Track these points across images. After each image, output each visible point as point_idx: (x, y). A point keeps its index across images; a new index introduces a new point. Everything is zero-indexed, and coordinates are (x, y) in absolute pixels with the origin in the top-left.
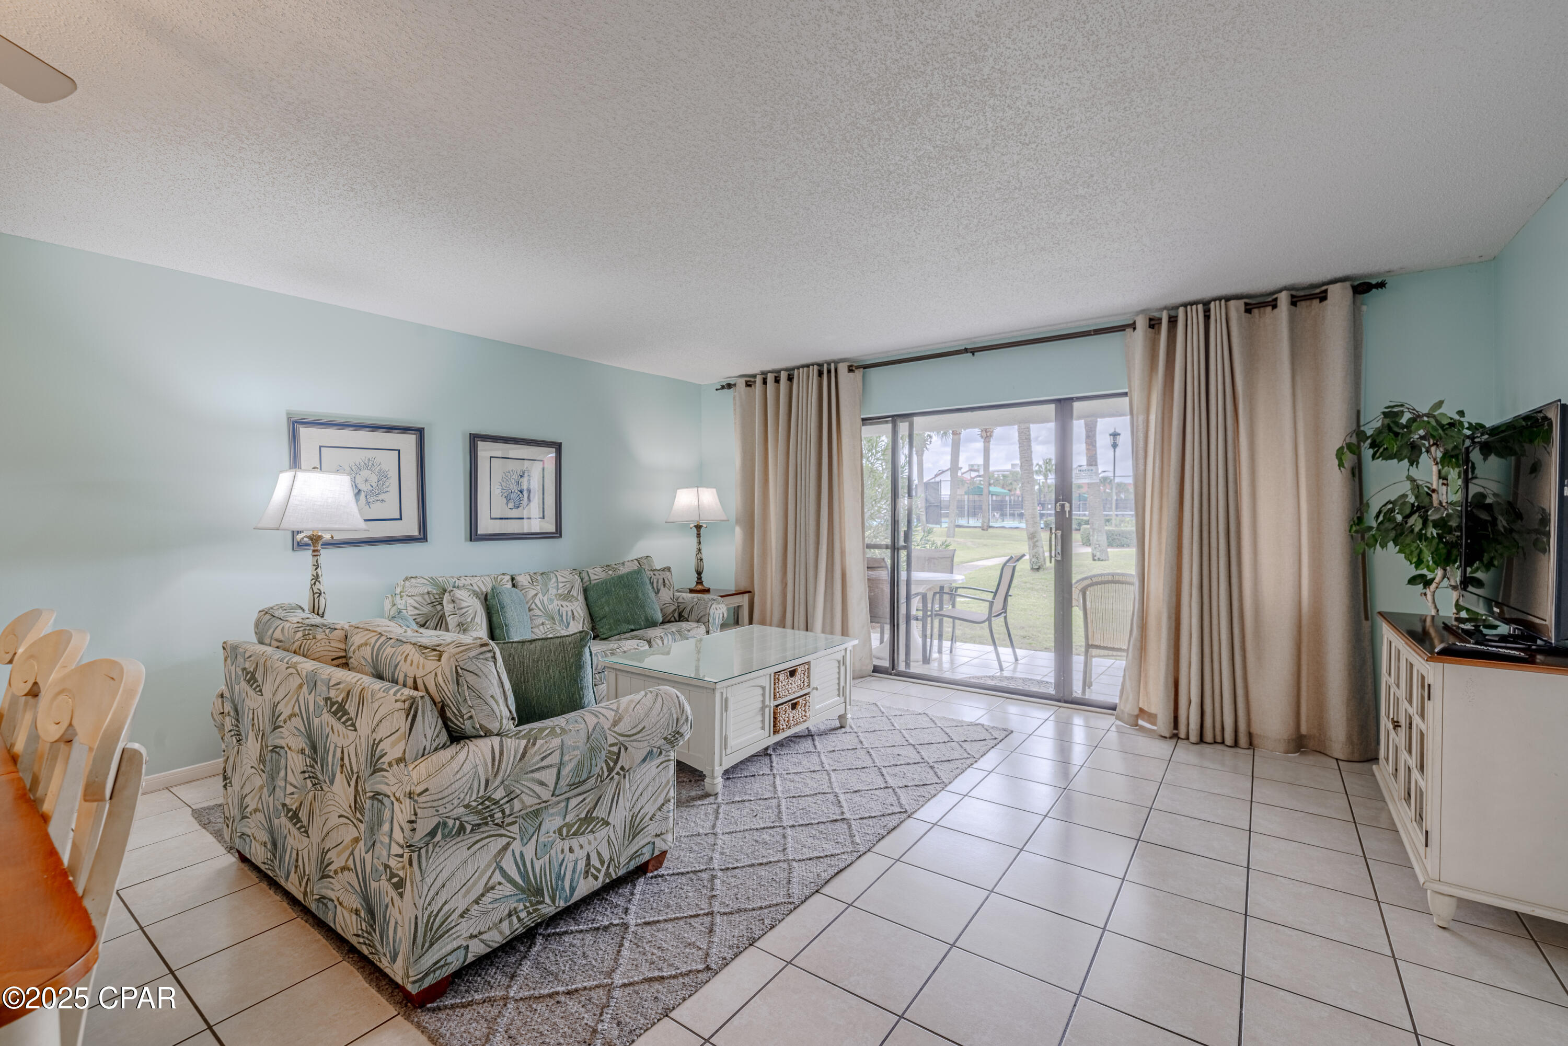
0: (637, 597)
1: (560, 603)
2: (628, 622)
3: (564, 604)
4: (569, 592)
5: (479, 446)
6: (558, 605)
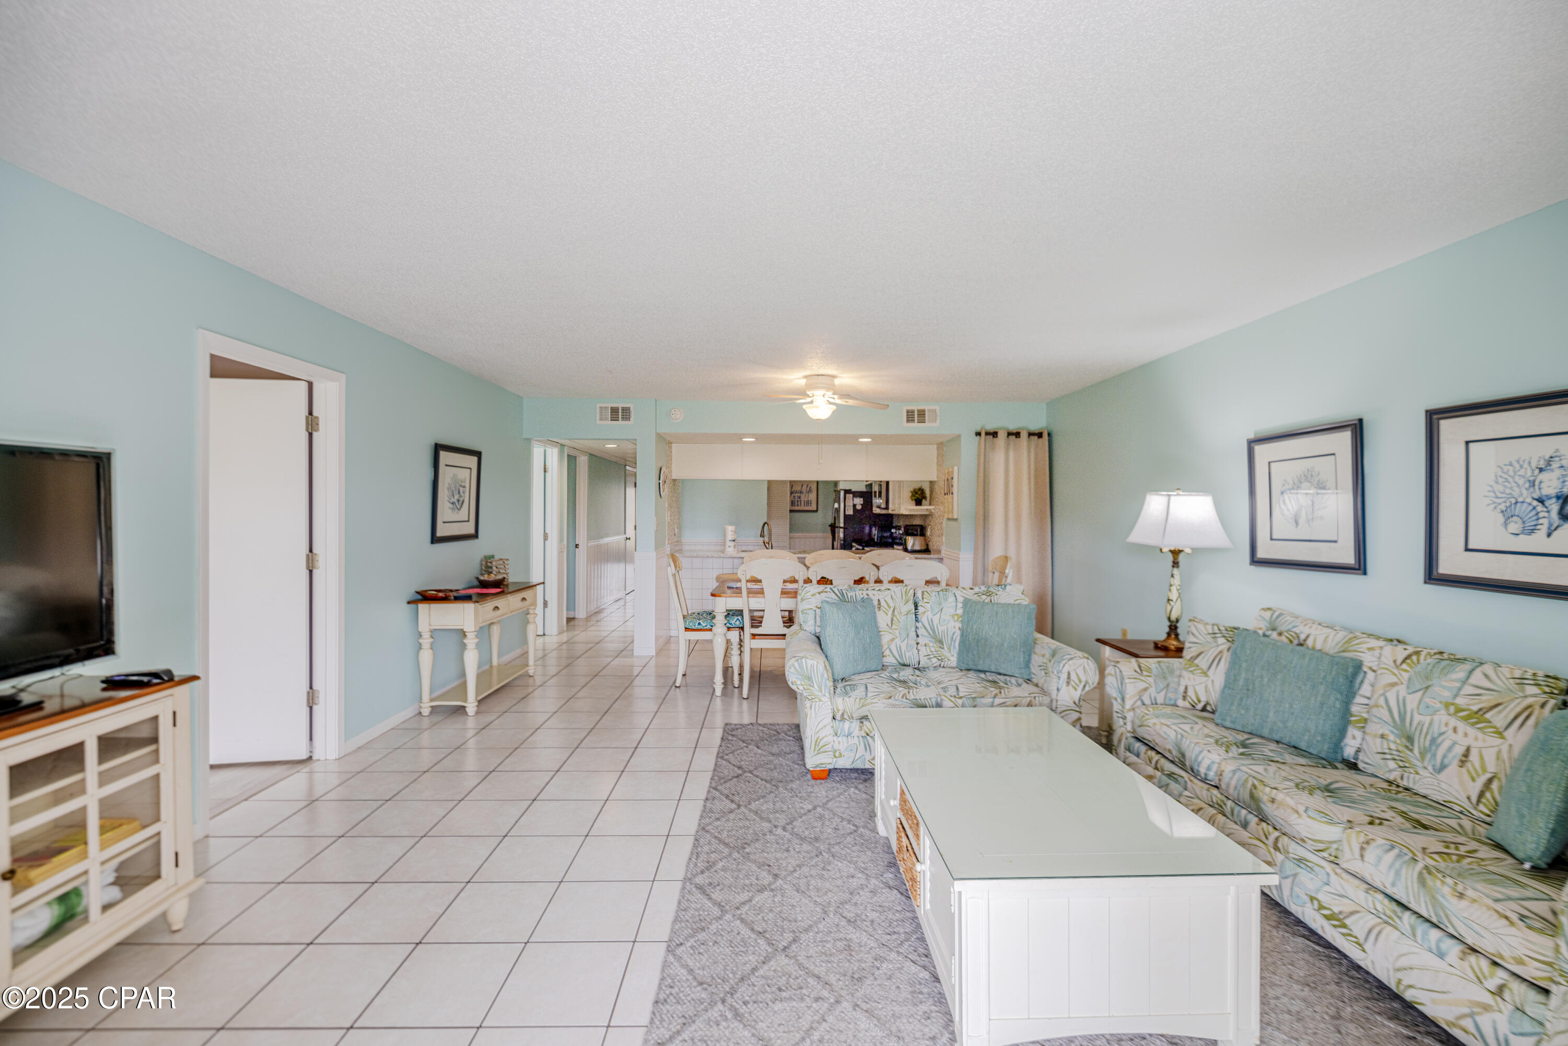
1: (1453, 722)
3: (1462, 726)
4: (1484, 711)
5: (1446, 426)
6: (1447, 725)
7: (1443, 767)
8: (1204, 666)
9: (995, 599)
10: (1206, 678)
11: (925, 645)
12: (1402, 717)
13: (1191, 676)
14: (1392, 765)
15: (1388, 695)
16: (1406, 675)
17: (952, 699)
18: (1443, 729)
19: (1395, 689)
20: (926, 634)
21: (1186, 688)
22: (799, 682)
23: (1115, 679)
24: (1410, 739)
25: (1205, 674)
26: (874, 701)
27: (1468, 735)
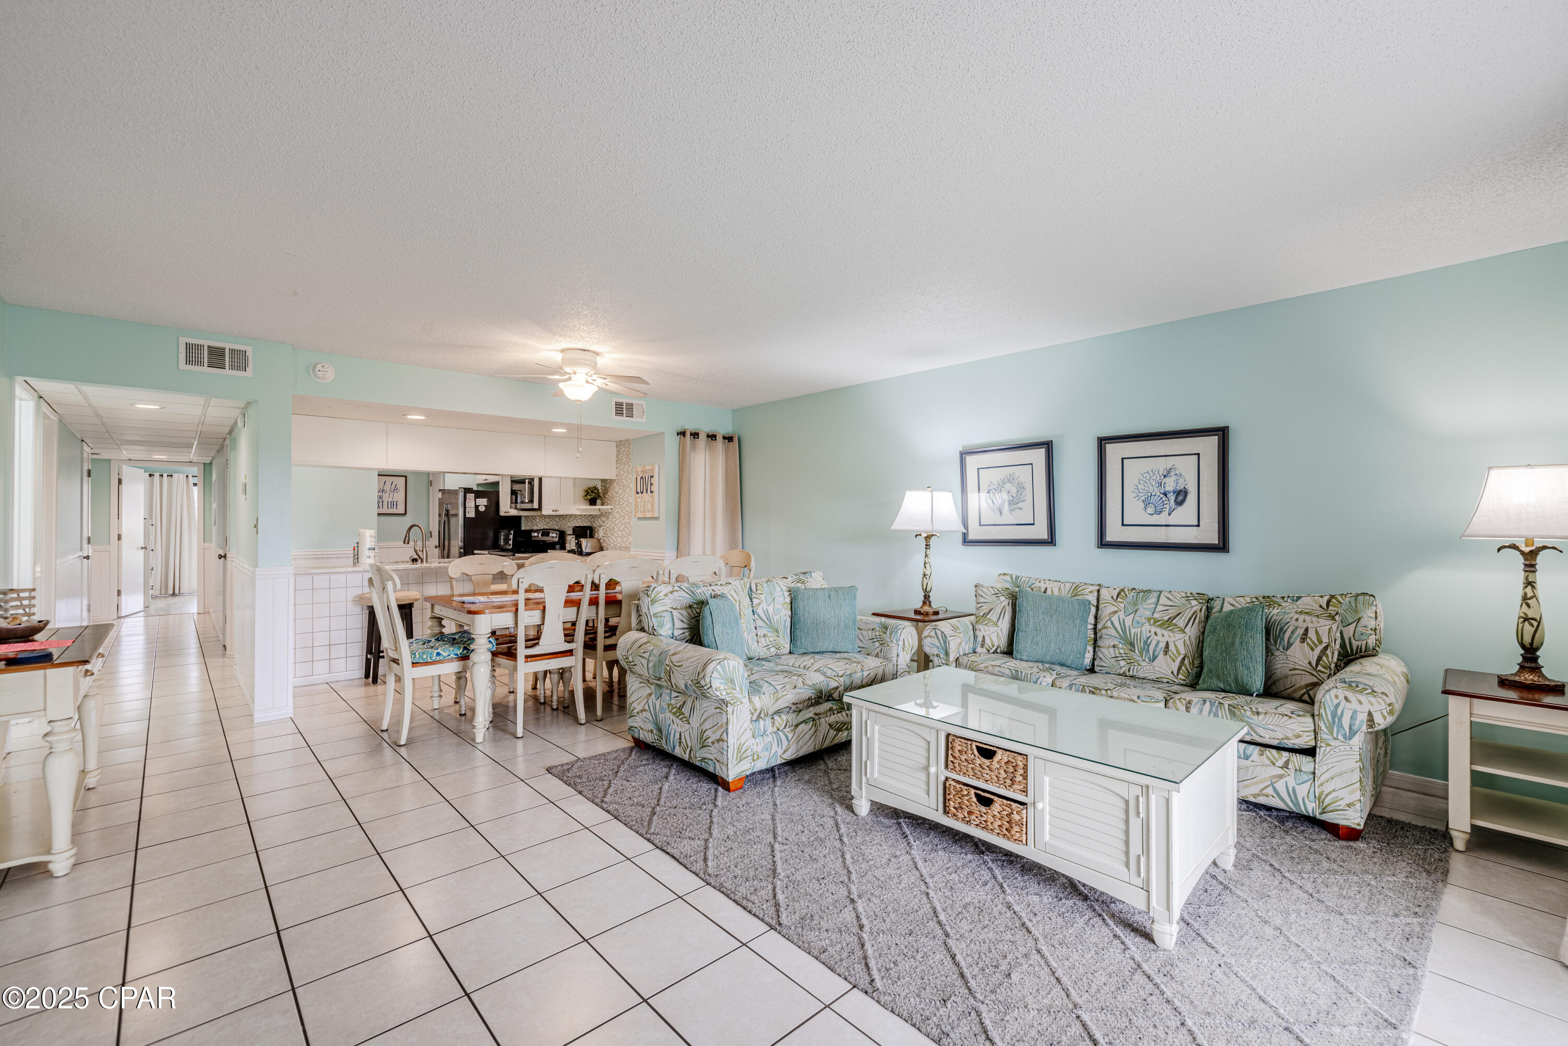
0: (1233, 644)
1: (1153, 629)
2: (1218, 678)
3: (1159, 631)
4: (1171, 619)
5: (1110, 448)
6: (1150, 632)
7: (1155, 657)
8: (995, 619)
9: (808, 585)
10: (996, 628)
11: (764, 636)
12: (1124, 630)
13: (986, 628)
14: (1123, 663)
15: (1112, 619)
16: (1122, 605)
17: (836, 678)
18: (1149, 635)
19: (1117, 615)
20: (764, 625)
21: (984, 637)
22: (722, 688)
23: (936, 640)
24: (1132, 644)
25: (996, 624)
26: (785, 693)
27: (1164, 636)
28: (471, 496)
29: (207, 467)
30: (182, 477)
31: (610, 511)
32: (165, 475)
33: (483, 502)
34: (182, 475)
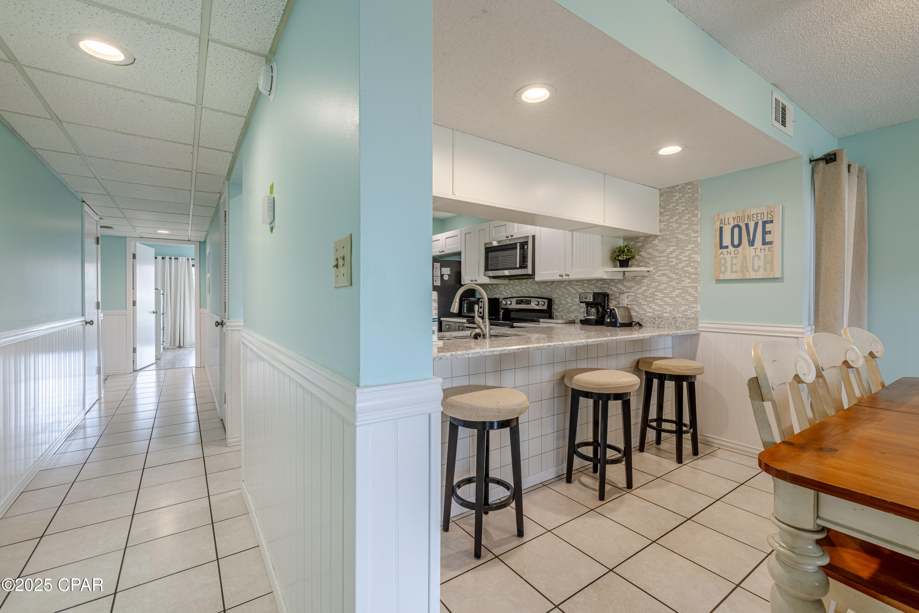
28: (438, 265)
29: (202, 244)
30: (185, 259)
31: (647, 274)
32: (173, 258)
33: (447, 271)
34: (184, 258)
